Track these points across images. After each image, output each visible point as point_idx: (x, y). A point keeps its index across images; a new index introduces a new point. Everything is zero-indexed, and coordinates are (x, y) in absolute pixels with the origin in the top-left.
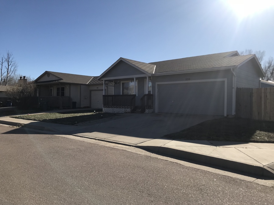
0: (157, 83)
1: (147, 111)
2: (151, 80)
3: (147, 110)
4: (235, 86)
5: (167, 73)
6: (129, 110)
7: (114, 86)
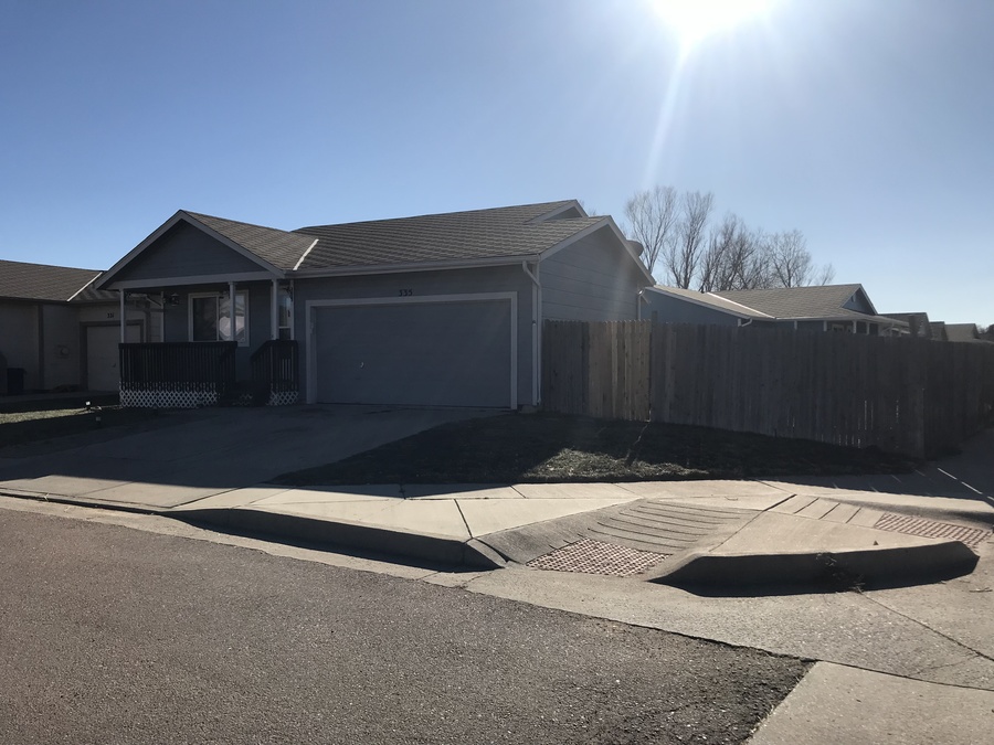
0: (310, 303)
1: (275, 398)
2: (288, 290)
3: (276, 396)
4: (538, 315)
5: (339, 269)
6: (211, 397)
7: (164, 311)
